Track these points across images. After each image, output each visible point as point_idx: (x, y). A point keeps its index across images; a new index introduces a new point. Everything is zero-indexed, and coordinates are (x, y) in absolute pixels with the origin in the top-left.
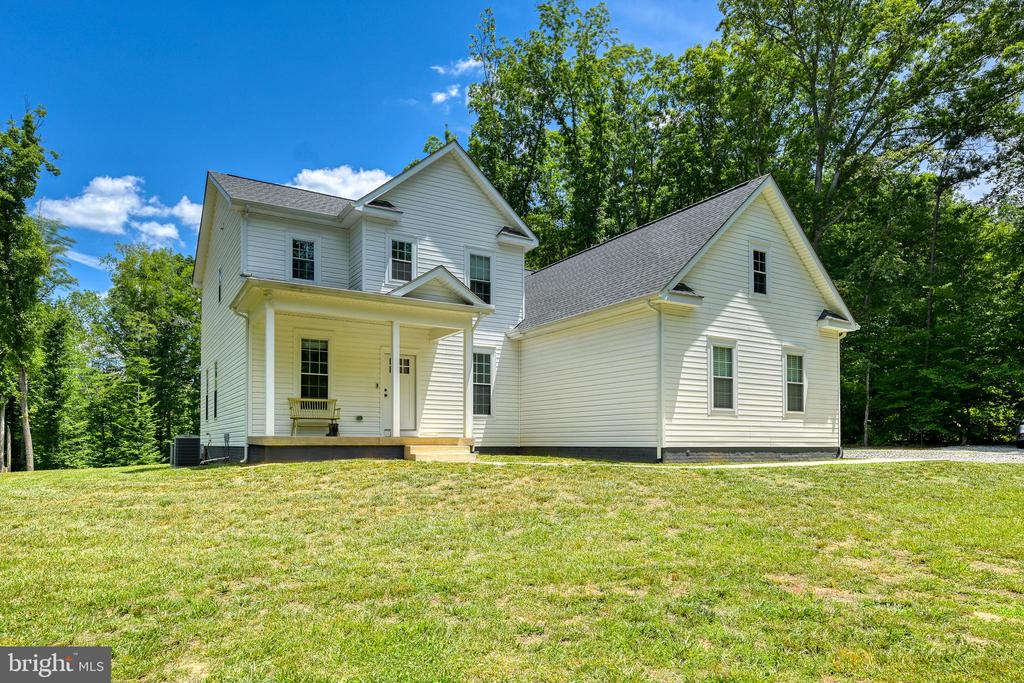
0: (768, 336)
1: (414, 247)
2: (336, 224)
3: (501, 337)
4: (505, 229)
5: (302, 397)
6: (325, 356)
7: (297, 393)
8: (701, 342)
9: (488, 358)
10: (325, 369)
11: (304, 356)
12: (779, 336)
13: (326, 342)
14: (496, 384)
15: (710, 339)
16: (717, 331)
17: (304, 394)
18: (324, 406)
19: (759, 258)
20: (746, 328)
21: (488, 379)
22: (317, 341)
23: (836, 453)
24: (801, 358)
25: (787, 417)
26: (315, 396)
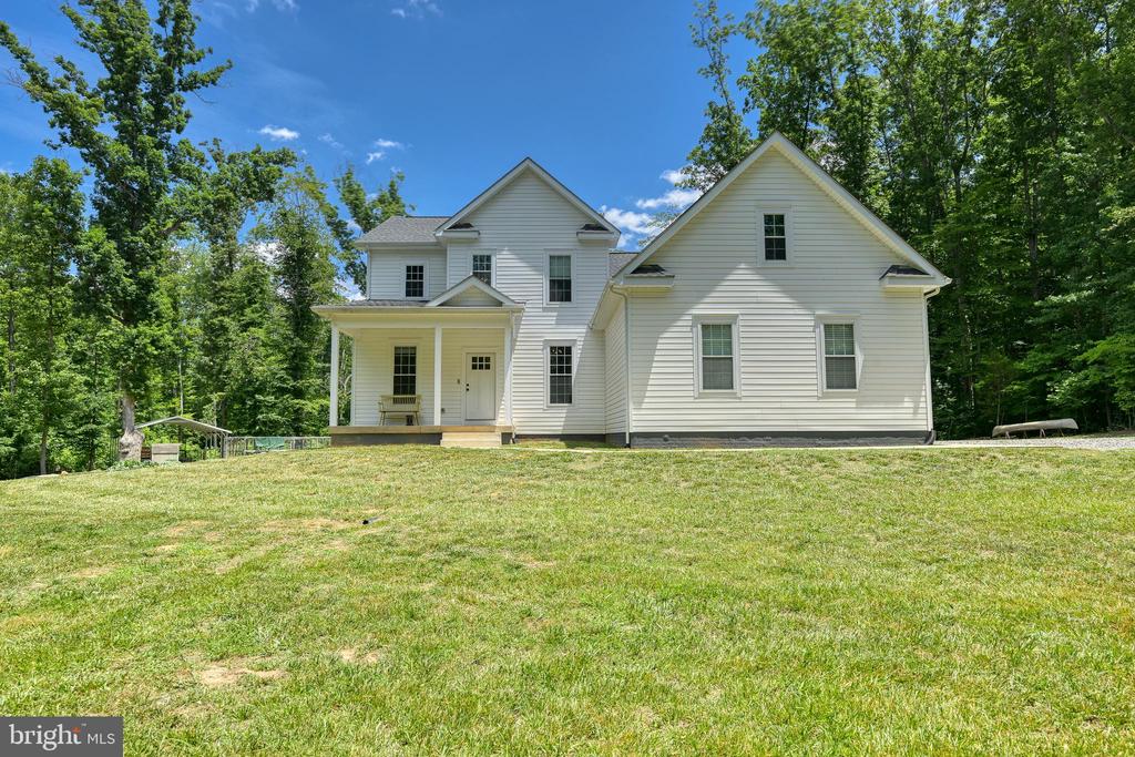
0: (790, 306)
1: (493, 259)
2: (438, 248)
3: (583, 329)
4: (588, 227)
5: (395, 393)
6: (413, 360)
7: (389, 390)
8: (686, 320)
9: (569, 350)
10: (413, 370)
11: (397, 360)
12: (804, 304)
13: (414, 348)
14: (577, 373)
15: (696, 318)
16: (708, 309)
17: (396, 391)
18: (413, 401)
19: (775, 224)
20: (754, 300)
21: (569, 370)
22: (407, 348)
23: (925, 437)
24: (850, 327)
25: (825, 396)
26: (404, 393)
